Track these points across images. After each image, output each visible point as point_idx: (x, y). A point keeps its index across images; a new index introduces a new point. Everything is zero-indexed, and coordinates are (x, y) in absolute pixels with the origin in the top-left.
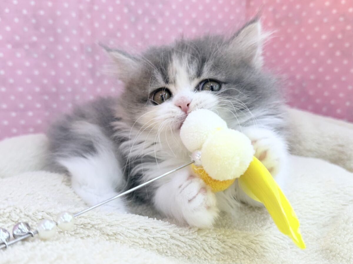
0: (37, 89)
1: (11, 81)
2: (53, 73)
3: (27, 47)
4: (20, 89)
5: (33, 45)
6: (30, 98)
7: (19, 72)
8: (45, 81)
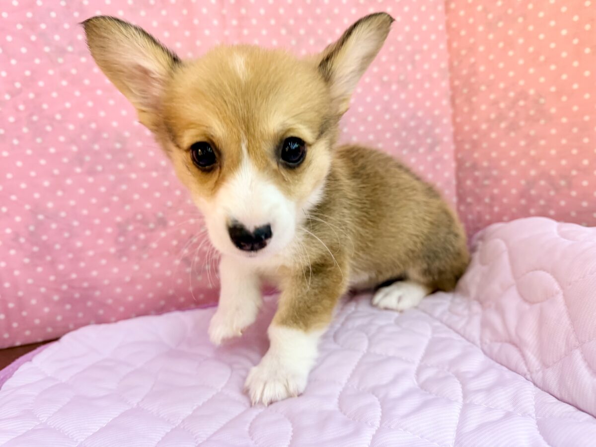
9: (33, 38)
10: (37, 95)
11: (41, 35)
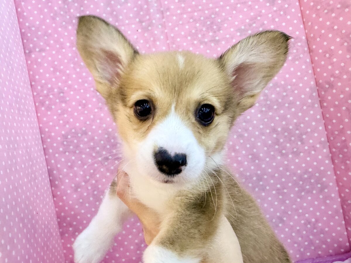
9: (94, 155)
10: (96, 181)
11: (97, 153)
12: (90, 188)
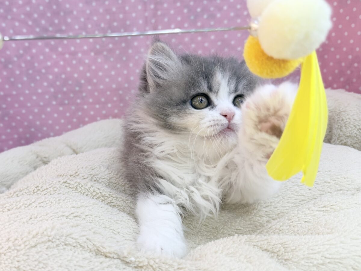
0: (114, 86)
1: (95, 81)
2: (125, 72)
3: (105, 53)
4: (102, 87)
5: (110, 51)
6: (108, 93)
7: (100, 74)
8: (120, 79)
12: (23, 65)
